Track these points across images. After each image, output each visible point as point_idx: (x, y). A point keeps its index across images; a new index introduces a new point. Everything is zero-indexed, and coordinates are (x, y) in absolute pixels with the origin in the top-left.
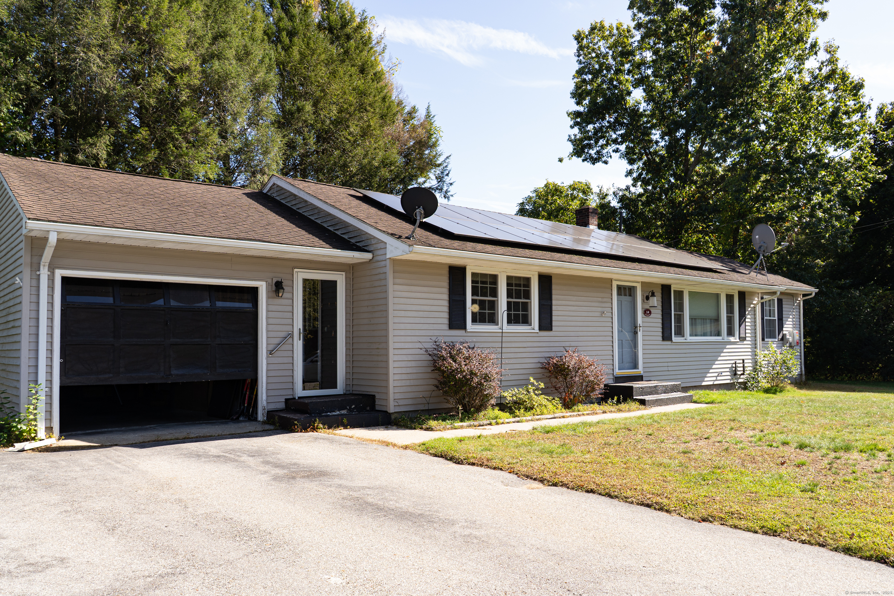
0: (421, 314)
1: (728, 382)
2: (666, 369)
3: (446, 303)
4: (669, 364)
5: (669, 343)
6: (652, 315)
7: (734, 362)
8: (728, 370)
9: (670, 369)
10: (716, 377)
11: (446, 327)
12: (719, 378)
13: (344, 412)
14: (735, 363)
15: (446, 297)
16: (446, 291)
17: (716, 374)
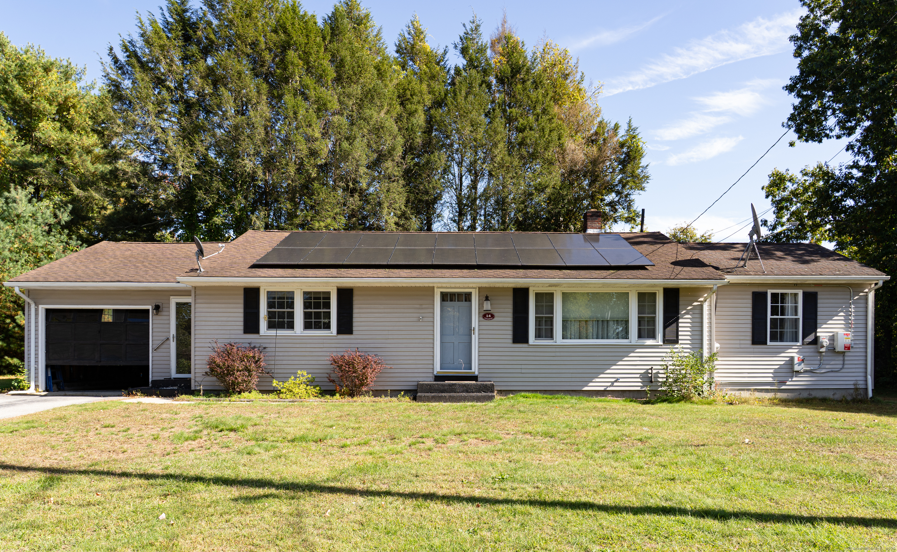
0: (219, 323)
1: (639, 389)
2: (519, 371)
3: (242, 315)
4: (523, 367)
5: (525, 345)
6: (495, 319)
7: (650, 367)
8: (638, 376)
9: (523, 371)
10: (613, 383)
11: (242, 332)
12: (615, 384)
13: (176, 388)
14: (651, 369)
15: (242, 310)
16: (242, 306)
17: (613, 380)
